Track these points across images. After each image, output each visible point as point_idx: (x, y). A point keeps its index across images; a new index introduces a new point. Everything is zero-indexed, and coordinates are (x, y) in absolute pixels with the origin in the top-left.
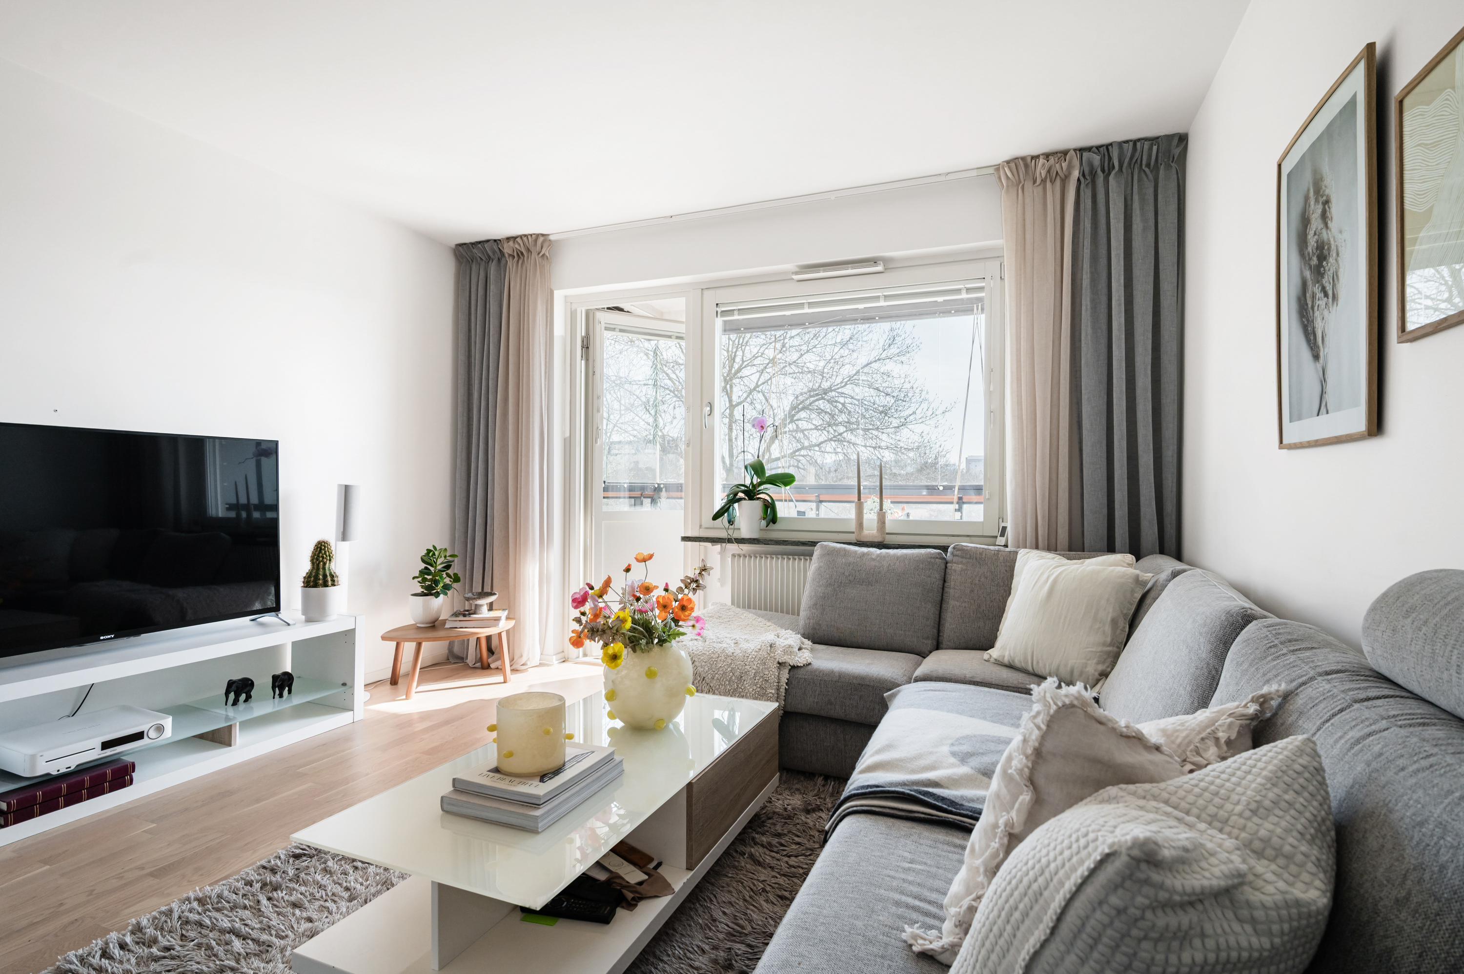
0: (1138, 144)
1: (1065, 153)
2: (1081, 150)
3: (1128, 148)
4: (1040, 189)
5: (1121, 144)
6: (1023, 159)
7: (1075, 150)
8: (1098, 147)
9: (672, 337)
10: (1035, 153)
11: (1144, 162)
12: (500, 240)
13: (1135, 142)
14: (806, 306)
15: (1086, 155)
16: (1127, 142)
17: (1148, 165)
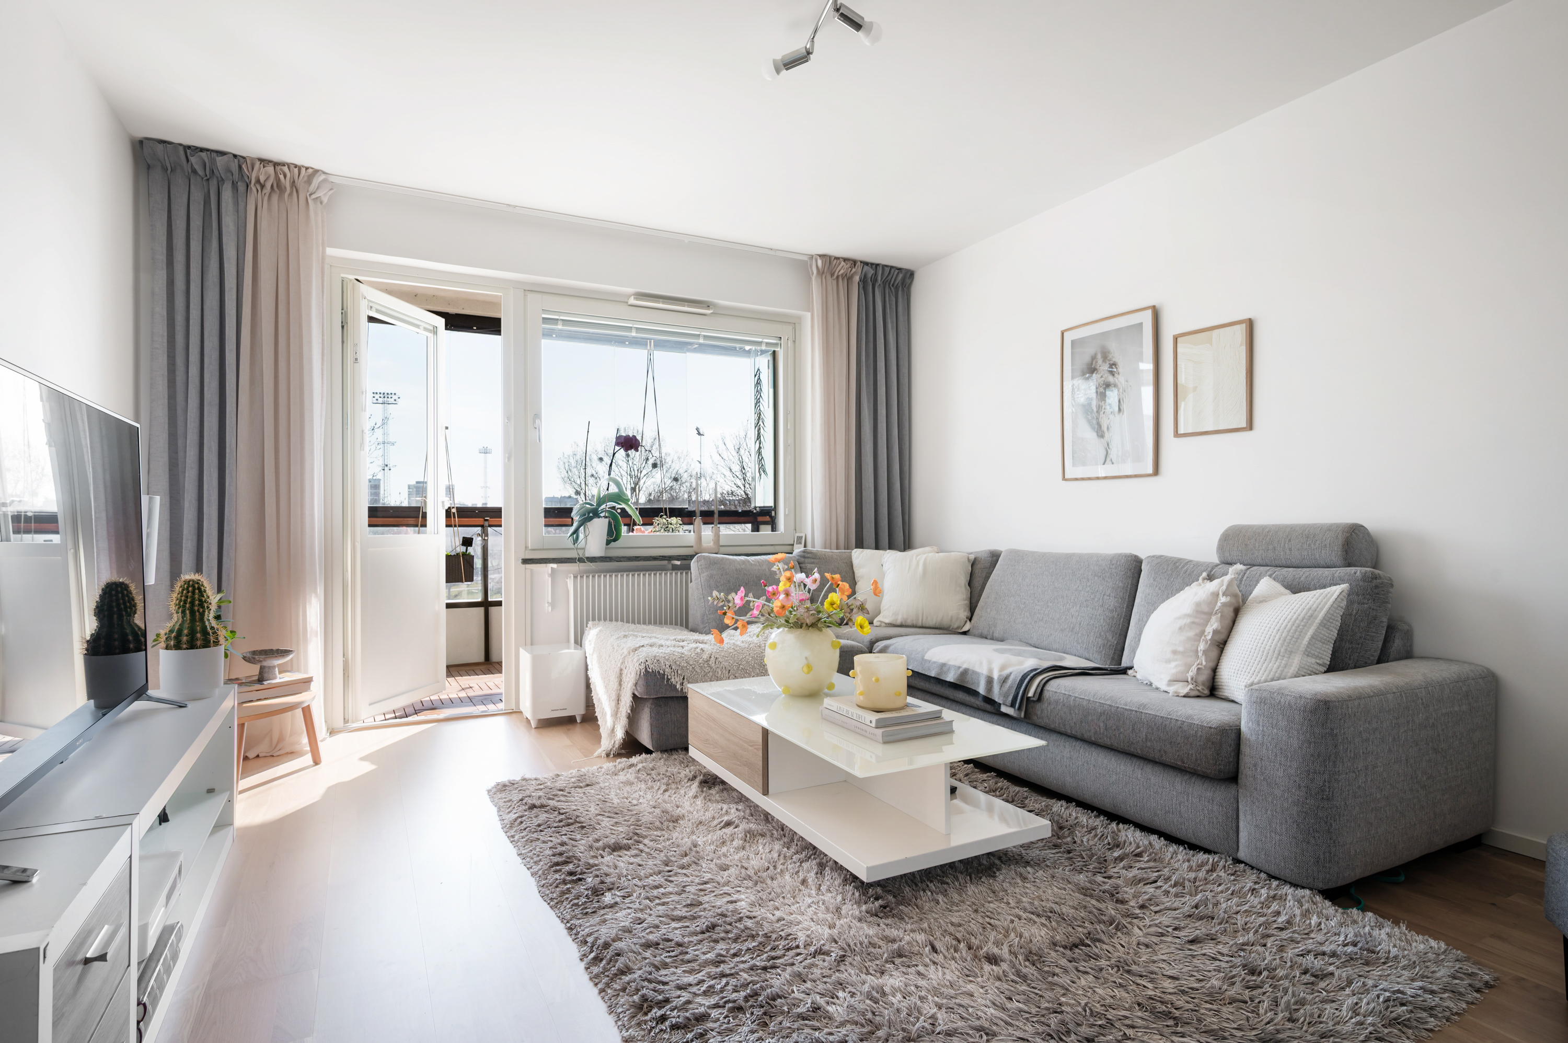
0: (893, 270)
1: (855, 262)
2: (865, 264)
3: (887, 270)
4: (835, 282)
5: (884, 266)
6: (830, 257)
7: (861, 262)
8: (872, 264)
9: (421, 327)
10: (838, 255)
11: (892, 283)
12: (244, 158)
13: (892, 267)
14: (634, 330)
15: (866, 268)
16: (887, 266)
17: (893, 285)
